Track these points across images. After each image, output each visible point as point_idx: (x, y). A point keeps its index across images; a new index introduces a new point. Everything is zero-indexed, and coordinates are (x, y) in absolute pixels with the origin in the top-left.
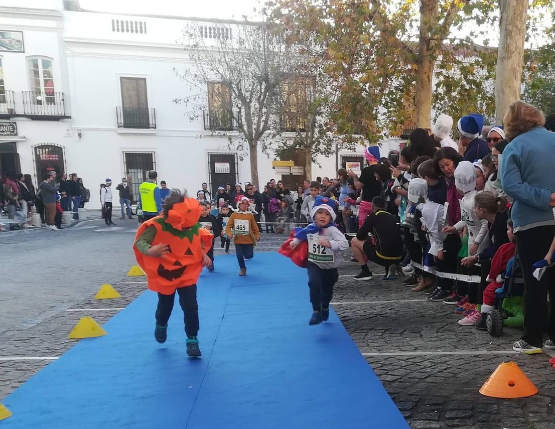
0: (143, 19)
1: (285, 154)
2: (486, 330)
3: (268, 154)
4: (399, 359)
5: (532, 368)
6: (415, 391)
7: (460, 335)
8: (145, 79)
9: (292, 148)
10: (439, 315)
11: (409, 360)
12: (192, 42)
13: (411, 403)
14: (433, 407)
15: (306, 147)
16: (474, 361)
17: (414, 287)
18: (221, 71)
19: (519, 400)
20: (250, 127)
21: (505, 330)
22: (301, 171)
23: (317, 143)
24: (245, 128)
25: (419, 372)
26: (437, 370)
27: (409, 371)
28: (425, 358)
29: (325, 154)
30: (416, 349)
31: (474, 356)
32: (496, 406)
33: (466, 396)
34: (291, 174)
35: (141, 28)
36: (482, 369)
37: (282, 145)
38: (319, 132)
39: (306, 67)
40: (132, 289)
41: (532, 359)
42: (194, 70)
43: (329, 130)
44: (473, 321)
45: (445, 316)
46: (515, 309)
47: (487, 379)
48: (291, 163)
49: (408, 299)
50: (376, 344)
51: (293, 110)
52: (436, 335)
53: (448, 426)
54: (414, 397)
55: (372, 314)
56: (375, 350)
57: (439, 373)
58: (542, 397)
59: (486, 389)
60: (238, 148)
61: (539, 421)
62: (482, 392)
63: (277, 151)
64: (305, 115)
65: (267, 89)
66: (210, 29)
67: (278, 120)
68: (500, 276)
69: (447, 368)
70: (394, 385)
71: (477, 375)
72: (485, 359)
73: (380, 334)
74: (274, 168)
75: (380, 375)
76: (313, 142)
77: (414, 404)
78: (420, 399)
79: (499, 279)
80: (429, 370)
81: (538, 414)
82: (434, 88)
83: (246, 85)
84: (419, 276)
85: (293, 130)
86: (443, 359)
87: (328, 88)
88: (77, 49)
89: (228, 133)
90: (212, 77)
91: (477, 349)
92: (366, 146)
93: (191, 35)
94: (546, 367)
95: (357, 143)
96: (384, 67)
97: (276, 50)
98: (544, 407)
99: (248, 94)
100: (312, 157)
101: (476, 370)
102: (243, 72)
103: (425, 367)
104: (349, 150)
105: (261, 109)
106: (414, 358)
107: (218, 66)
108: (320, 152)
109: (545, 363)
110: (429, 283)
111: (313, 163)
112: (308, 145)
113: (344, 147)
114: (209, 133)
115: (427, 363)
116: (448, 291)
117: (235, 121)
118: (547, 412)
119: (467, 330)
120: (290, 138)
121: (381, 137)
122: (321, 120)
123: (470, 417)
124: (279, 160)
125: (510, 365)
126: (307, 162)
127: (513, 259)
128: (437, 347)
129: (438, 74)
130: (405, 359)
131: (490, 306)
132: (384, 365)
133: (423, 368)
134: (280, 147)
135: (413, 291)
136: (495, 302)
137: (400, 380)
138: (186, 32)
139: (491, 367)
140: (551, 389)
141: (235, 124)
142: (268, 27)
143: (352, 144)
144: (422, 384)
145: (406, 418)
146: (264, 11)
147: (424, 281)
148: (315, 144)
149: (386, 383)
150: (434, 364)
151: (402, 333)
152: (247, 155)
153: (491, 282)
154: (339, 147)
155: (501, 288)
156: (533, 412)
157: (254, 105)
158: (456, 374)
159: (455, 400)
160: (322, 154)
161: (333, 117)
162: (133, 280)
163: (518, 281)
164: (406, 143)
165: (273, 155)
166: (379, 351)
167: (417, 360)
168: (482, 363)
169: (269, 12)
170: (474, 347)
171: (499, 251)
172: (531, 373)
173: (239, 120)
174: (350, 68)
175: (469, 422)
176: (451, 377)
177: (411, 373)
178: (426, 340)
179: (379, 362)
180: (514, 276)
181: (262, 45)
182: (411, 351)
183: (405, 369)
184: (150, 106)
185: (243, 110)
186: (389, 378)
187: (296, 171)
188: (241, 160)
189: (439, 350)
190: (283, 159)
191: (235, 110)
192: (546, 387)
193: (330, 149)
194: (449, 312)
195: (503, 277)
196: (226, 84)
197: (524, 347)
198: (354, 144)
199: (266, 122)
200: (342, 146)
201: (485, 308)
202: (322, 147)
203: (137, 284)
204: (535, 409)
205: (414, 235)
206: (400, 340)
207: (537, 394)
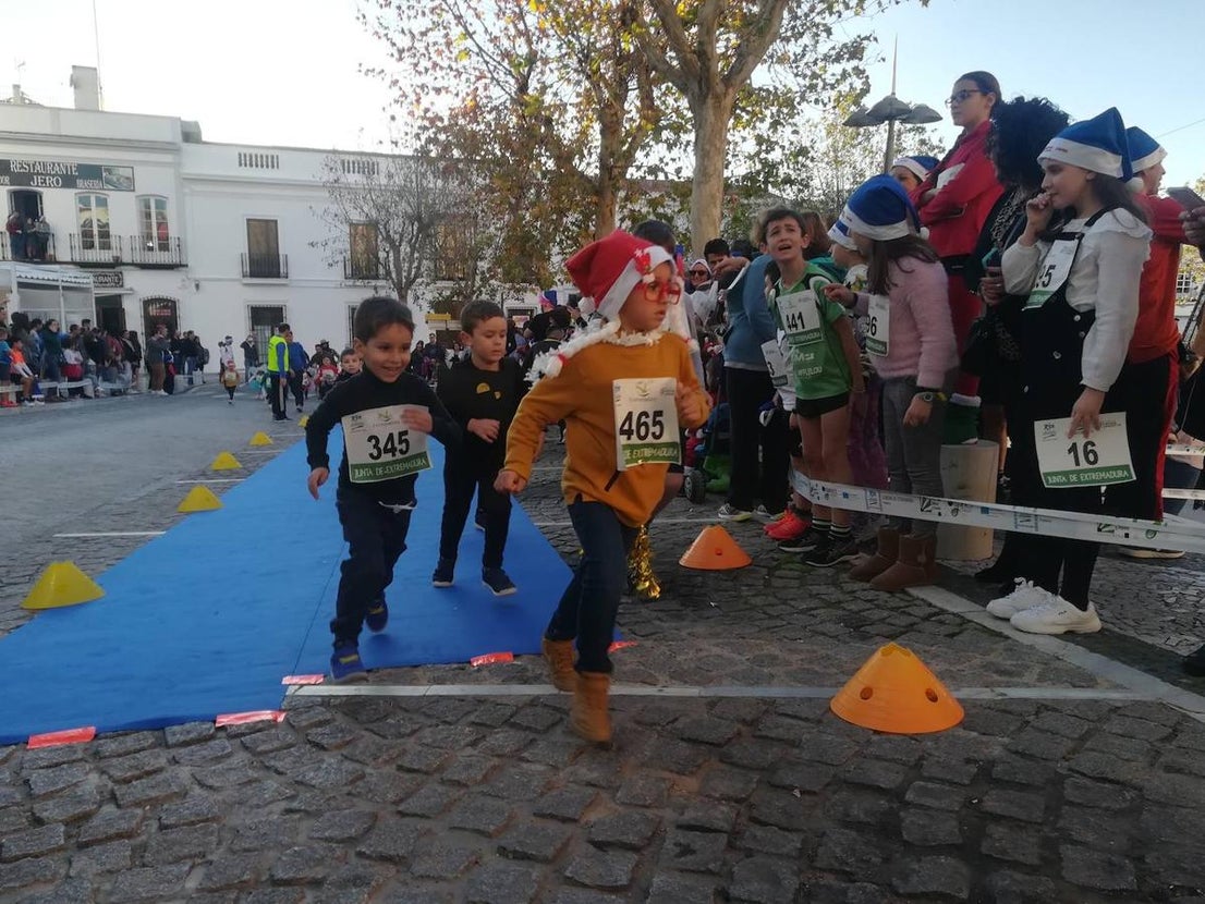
0: (275, 153)
1: (440, 306)
3: (421, 306)
5: (743, 536)
8: (276, 221)
9: (448, 299)
12: (332, 177)
15: (465, 297)
16: (671, 530)
18: (366, 209)
19: (729, 572)
20: (399, 273)
21: (708, 496)
24: (394, 275)
31: (671, 524)
34: (447, 329)
35: (273, 162)
36: (681, 538)
37: (437, 295)
38: (481, 280)
39: (466, 203)
40: (256, 459)
42: (334, 208)
43: (492, 277)
46: (719, 470)
47: (687, 548)
48: (447, 315)
50: (551, 513)
51: (451, 254)
55: (545, 480)
56: (549, 521)
58: (756, 568)
59: (687, 559)
61: (753, 596)
62: (682, 562)
63: (431, 302)
64: (464, 261)
65: (419, 231)
66: (354, 163)
67: (432, 267)
71: (675, 544)
72: (683, 527)
73: (555, 502)
74: (427, 322)
75: (557, 546)
76: (475, 292)
81: (752, 587)
82: (617, 224)
83: (396, 225)
85: (449, 279)
87: (492, 229)
88: (198, 188)
89: (373, 283)
90: (356, 216)
91: (673, 515)
93: (331, 169)
94: (759, 536)
95: (526, 292)
96: (558, 198)
97: (431, 185)
98: (759, 579)
99: (397, 237)
101: (674, 539)
102: (391, 210)
104: (517, 301)
105: (412, 253)
107: (362, 203)
113: (510, 297)
114: (350, 282)
117: (381, 268)
118: (764, 585)
120: (446, 288)
121: (554, 283)
122: (483, 265)
124: (434, 312)
129: (622, 207)
132: (561, 535)
134: (434, 298)
138: (326, 165)
139: (691, 535)
140: (767, 558)
141: (382, 271)
142: (422, 155)
143: (519, 294)
146: (418, 136)
149: (564, 555)
154: (504, 297)
155: (701, 443)
156: (747, 585)
157: (405, 249)
161: (498, 261)
162: (257, 449)
163: (722, 436)
165: (426, 307)
166: (555, 520)
168: (682, 532)
169: (423, 137)
170: (671, 514)
172: (743, 541)
173: (386, 266)
174: (518, 203)
179: (555, 532)
181: (414, 180)
184: (281, 252)
185: (391, 254)
186: (567, 549)
187: (453, 325)
190: (437, 312)
191: (382, 255)
192: (761, 556)
195: (704, 431)
196: (372, 225)
197: (731, 513)
198: (522, 294)
199: (418, 268)
200: (508, 296)
204: (749, 581)
207: (750, 565)
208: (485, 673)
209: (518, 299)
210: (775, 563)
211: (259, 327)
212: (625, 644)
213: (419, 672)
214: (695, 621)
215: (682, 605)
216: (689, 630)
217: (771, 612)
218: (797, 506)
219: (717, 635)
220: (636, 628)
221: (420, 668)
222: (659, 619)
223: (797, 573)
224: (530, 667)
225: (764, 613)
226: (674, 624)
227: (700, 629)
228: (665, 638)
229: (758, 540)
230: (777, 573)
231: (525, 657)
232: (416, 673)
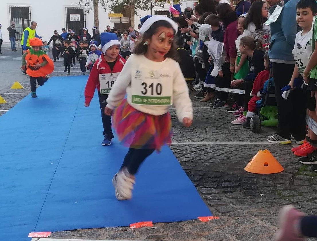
1: (117, 9)
2: (250, 128)
3: (106, 9)
4: (191, 147)
5: (280, 154)
6: (201, 168)
7: (232, 131)
9: (122, 5)
10: (218, 118)
11: (198, 148)
13: (198, 176)
14: (214, 179)
15: (131, 4)
16: (241, 149)
17: (202, 99)
19: (271, 175)
21: (262, 128)
22: (128, 21)
23: (138, 2)
25: (205, 156)
26: (216, 155)
27: (198, 155)
28: (209, 147)
29: (144, 9)
30: (203, 140)
31: (241, 146)
32: (255, 179)
33: (235, 172)
34: (121, 22)
36: (247, 154)
37: (115, 3)
40: (14, 98)
41: (281, 148)
44: (241, 122)
45: (222, 118)
46: (269, 114)
47: (249, 161)
48: (121, 15)
49: (198, 107)
50: (176, 137)
52: (216, 131)
53: (223, 192)
54: (201, 172)
55: (173, 116)
56: (175, 141)
57: (218, 157)
58: (286, 173)
59: (249, 168)
60: (86, 5)
61: (283, 190)
62: (246, 169)
63: (112, 7)
68: (259, 92)
69: (223, 153)
70: (187, 164)
71: (243, 158)
72: (249, 147)
73: (179, 130)
74: (109, 18)
75: (178, 157)
76: (136, 1)
77: (201, 177)
78: (205, 173)
79: (259, 94)
80: (211, 154)
81: (283, 185)
84: (205, 92)
86: (221, 147)
91: (243, 140)
92: (171, 4)
94: (289, 153)
95: (165, 2)
98: (288, 181)
100: (135, 11)
101: (243, 154)
103: (208, 153)
104: (160, 7)
106: (201, 146)
108: (140, 8)
109: (289, 151)
110: (211, 96)
111: (135, 15)
112: (132, 3)
113: (156, 5)
115: (209, 150)
116: (225, 102)
118: (289, 184)
119: (237, 128)
123: (238, 186)
124: (113, 13)
125: (265, 152)
126: (132, 14)
127: (268, 81)
128: (217, 139)
130: (195, 147)
131: (252, 113)
132: (181, 150)
133: (207, 153)
134: (114, 4)
135: (201, 101)
136: (256, 109)
137: (192, 160)
139: (252, 153)
140: (292, 168)
143: (161, 3)
144: (206, 164)
145: (196, 186)
147: (209, 95)
148: (137, 3)
149: (182, 163)
150: (214, 151)
151: (193, 130)
152: (92, 9)
153: (253, 96)
154: (153, 4)
155: (260, 100)
156: (280, 184)
158: (229, 157)
159: (228, 175)
160: (142, 9)
162: (15, 92)
163: (272, 96)
164: (198, 3)
165: (109, 10)
166: (178, 141)
167: (203, 148)
168: (247, 150)
170: (241, 139)
171: (259, 75)
172: (279, 157)
175: (238, 189)
176: (226, 159)
177: (199, 156)
178: (210, 134)
179: (178, 149)
180: (268, 93)
182: (199, 141)
183: (195, 153)
186: (184, 159)
187: (124, 20)
188: (87, 12)
189: (218, 141)
190: (115, 12)
192: (289, 167)
193: (147, 6)
194: (224, 116)
195: (261, 93)
197: (278, 140)
198: (163, 3)
200: (155, 4)
201: (249, 114)
202: (142, 4)
203: (17, 94)
204: (282, 181)
205: (202, 64)
206: (192, 134)
207: (283, 171)
208: (137, 233)
209: (160, 6)
210: (297, 171)
211: (15, 19)
212: (213, 218)
213: (102, 231)
214: (251, 204)
215: (246, 194)
216: (247, 211)
217: (293, 200)
218: (310, 138)
219: (262, 214)
220: (219, 208)
221: (102, 229)
222: (232, 203)
223: (308, 177)
224: (161, 230)
225: (289, 200)
226: (239, 207)
227: (254, 210)
228: (234, 215)
229: (288, 157)
230: (298, 176)
231: (159, 224)
232: (100, 232)
